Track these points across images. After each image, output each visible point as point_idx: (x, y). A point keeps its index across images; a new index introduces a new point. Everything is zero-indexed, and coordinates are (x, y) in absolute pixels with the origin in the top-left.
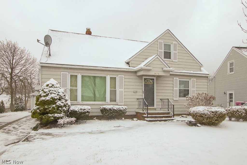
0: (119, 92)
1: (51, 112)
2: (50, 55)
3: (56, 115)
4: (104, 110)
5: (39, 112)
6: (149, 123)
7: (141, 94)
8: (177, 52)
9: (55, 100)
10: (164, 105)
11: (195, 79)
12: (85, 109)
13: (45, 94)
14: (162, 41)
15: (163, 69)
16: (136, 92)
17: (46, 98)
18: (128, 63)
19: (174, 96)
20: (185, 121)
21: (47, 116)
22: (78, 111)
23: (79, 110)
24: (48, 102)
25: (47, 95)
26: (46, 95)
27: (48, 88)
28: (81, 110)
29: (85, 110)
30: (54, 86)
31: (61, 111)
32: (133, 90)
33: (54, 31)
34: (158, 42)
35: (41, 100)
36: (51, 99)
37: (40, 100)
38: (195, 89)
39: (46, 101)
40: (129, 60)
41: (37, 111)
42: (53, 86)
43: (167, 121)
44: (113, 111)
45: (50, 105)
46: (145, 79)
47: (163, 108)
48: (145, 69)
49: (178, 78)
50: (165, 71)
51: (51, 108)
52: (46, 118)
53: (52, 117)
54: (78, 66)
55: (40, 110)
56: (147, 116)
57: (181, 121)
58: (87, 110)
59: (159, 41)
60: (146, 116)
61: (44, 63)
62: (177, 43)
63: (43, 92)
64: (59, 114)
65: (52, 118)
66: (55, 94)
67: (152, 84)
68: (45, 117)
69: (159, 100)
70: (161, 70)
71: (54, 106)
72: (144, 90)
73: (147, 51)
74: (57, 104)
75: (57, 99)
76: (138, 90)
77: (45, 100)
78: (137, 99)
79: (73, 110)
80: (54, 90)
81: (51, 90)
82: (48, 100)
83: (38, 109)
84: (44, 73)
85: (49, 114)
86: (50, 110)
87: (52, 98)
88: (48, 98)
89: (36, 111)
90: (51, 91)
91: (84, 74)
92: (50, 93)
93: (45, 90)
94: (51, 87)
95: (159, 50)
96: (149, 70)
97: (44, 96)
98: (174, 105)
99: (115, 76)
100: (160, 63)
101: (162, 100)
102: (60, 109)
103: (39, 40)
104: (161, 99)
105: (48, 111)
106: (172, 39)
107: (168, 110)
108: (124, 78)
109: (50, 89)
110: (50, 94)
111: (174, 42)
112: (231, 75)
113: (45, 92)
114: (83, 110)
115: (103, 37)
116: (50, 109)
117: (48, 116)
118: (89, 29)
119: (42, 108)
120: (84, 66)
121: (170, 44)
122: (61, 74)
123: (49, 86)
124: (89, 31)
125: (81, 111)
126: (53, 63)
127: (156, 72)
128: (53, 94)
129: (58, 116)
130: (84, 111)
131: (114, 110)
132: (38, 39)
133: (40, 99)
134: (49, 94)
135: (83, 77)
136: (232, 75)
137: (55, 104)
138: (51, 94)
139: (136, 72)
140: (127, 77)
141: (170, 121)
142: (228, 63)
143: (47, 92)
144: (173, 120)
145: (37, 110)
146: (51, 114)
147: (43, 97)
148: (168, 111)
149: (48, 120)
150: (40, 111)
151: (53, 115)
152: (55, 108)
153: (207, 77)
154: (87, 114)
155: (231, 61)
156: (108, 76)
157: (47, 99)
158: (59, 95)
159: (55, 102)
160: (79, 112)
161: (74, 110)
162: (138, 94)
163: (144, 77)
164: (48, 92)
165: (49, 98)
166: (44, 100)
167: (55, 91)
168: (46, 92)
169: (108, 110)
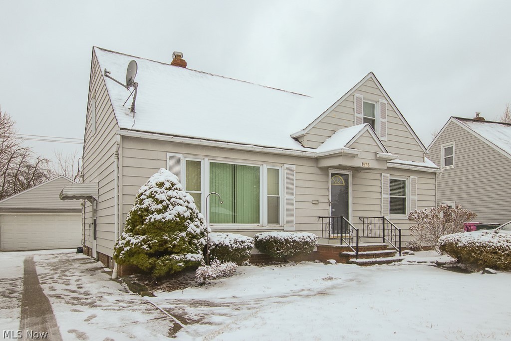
0: (285, 201)
1: (176, 251)
2: (133, 109)
3: (189, 256)
4: (275, 243)
5: (148, 250)
6: (364, 268)
7: (326, 206)
8: (385, 120)
9: (183, 221)
10: (371, 230)
11: (416, 178)
12: (243, 242)
13: (160, 206)
14: (362, 96)
15: (378, 156)
16: (317, 202)
17: (164, 215)
18: (296, 139)
19: (382, 211)
20: (426, 262)
21: (167, 260)
22: (230, 246)
23: (232, 243)
24: (170, 226)
25: (166, 208)
26: (162, 210)
27: (165, 191)
28: (236, 243)
29: (244, 244)
30: (175, 187)
31: (197, 247)
32: (311, 198)
33: (105, 50)
34: (355, 98)
35: (152, 220)
36: (178, 219)
37: (147, 221)
38: (416, 198)
39: (165, 223)
40: (304, 133)
41: (143, 247)
42: (173, 186)
43: (392, 263)
44: (292, 244)
45: (175, 232)
46: (333, 175)
47: (367, 237)
48: (346, 153)
49: (388, 175)
50: (380, 160)
51: (178, 240)
52: (165, 265)
53: (181, 261)
54: (206, 140)
55: (149, 245)
56: (357, 253)
57: (418, 262)
58: (249, 244)
59: (356, 95)
60: (354, 253)
61: (131, 130)
62: (386, 102)
63: (153, 200)
64: (194, 255)
65: (181, 264)
66: (181, 205)
67: (344, 184)
68: (162, 261)
69: (358, 220)
70: (372, 156)
71: (184, 234)
72: (330, 199)
73: (335, 115)
74: (189, 230)
75: (187, 219)
76: (321, 199)
77: (164, 220)
78: (319, 218)
79: (220, 243)
80: (178, 197)
81: (172, 198)
82: (170, 221)
83: (145, 243)
84: (128, 153)
85: (173, 256)
86: (174, 246)
87: (179, 215)
88: (169, 215)
89: (139, 247)
90: (172, 200)
91: (217, 160)
92: (171, 203)
93: (160, 197)
94: (170, 189)
95: (356, 115)
96: (353, 156)
97: (159, 211)
98: (400, 230)
99: (277, 166)
100: (371, 142)
101: (365, 219)
102: (195, 241)
103: (107, 71)
104: (360, 218)
105: (170, 247)
106: (378, 92)
107: (384, 239)
108: (295, 172)
109: (170, 193)
110: (171, 207)
111: (382, 100)
112: (447, 172)
113: (158, 202)
114: (240, 244)
115: (218, 77)
116: (176, 242)
117: (170, 260)
118: (180, 54)
119: (157, 241)
120: (218, 141)
121: (374, 103)
122: (168, 157)
123: (165, 186)
124: (180, 58)
125: (235, 246)
126: (152, 131)
127: (364, 161)
128: (177, 206)
129: (195, 260)
130: (242, 247)
131: (294, 241)
132: (105, 69)
133: (148, 218)
134: (168, 205)
135: (213, 165)
136: (449, 171)
137: (185, 231)
138: (174, 205)
139: (317, 159)
140: (301, 169)
141: (396, 263)
142: (441, 147)
143: (164, 201)
144: (400, 260)
145: (142, 245)
146: (177, 253)
147: (156, 213)
148: (384, 242)
149: (171, 269)
150: (150, 247)
151: (182, 256)
152: (186, 239)
153: (435, 173)
154: (248, 252)
155: (448, 145)
156: (265, 165)
157: (167, 219)
158: (190, 208)
159: (184, 226)
160: (232, 247)
161: (222, 243)
162: (320, 206)
163: (331, 171)
164: (167, 202)
165: (172, 216)
166: (160, 221)
167: (180, 199)
168: (161, 202)
169: (282, 243)
